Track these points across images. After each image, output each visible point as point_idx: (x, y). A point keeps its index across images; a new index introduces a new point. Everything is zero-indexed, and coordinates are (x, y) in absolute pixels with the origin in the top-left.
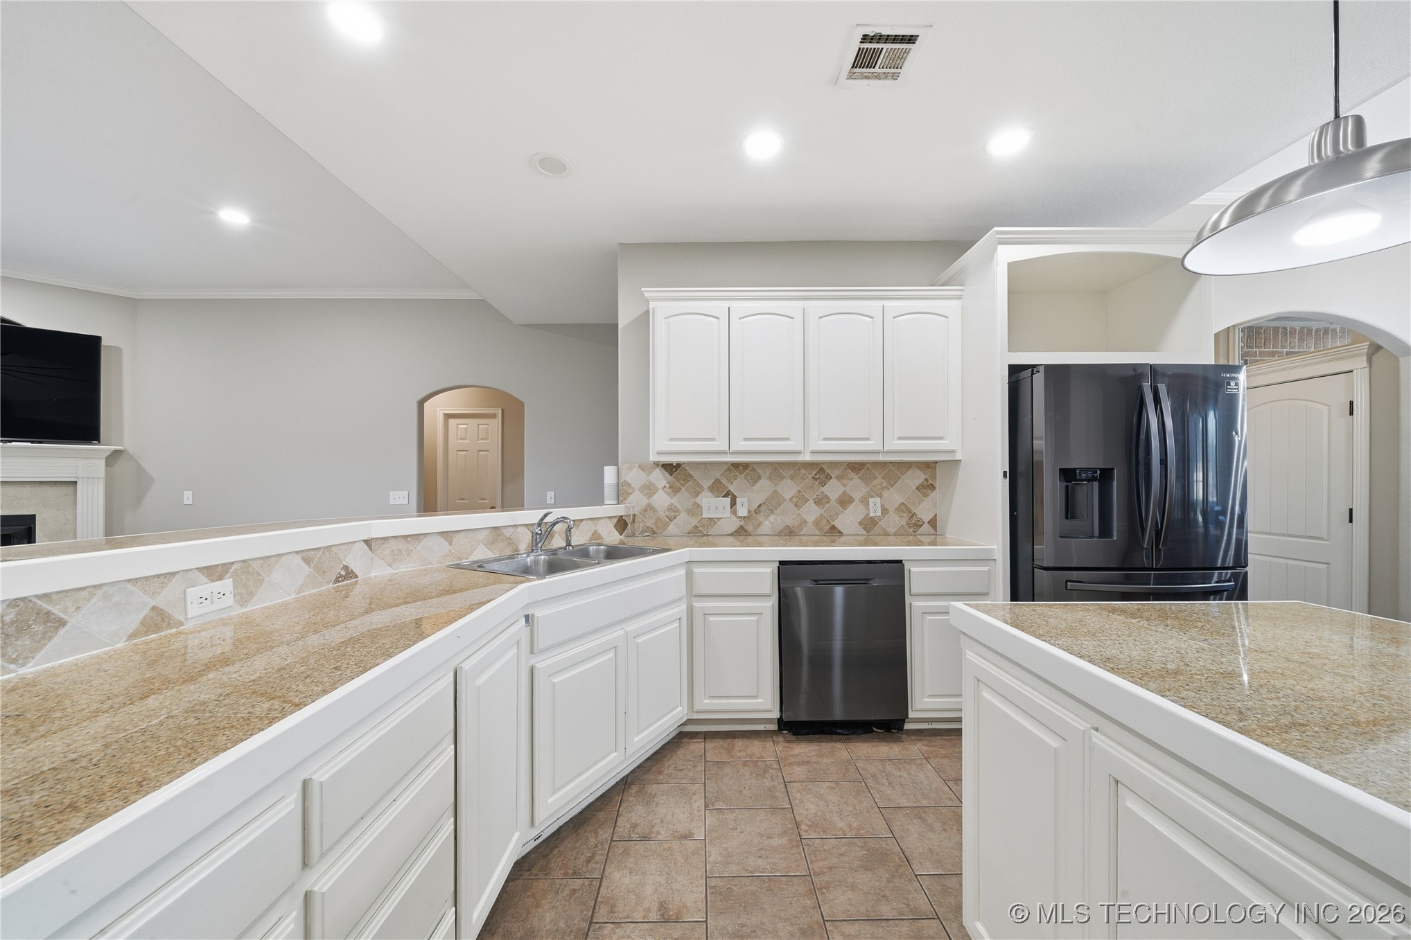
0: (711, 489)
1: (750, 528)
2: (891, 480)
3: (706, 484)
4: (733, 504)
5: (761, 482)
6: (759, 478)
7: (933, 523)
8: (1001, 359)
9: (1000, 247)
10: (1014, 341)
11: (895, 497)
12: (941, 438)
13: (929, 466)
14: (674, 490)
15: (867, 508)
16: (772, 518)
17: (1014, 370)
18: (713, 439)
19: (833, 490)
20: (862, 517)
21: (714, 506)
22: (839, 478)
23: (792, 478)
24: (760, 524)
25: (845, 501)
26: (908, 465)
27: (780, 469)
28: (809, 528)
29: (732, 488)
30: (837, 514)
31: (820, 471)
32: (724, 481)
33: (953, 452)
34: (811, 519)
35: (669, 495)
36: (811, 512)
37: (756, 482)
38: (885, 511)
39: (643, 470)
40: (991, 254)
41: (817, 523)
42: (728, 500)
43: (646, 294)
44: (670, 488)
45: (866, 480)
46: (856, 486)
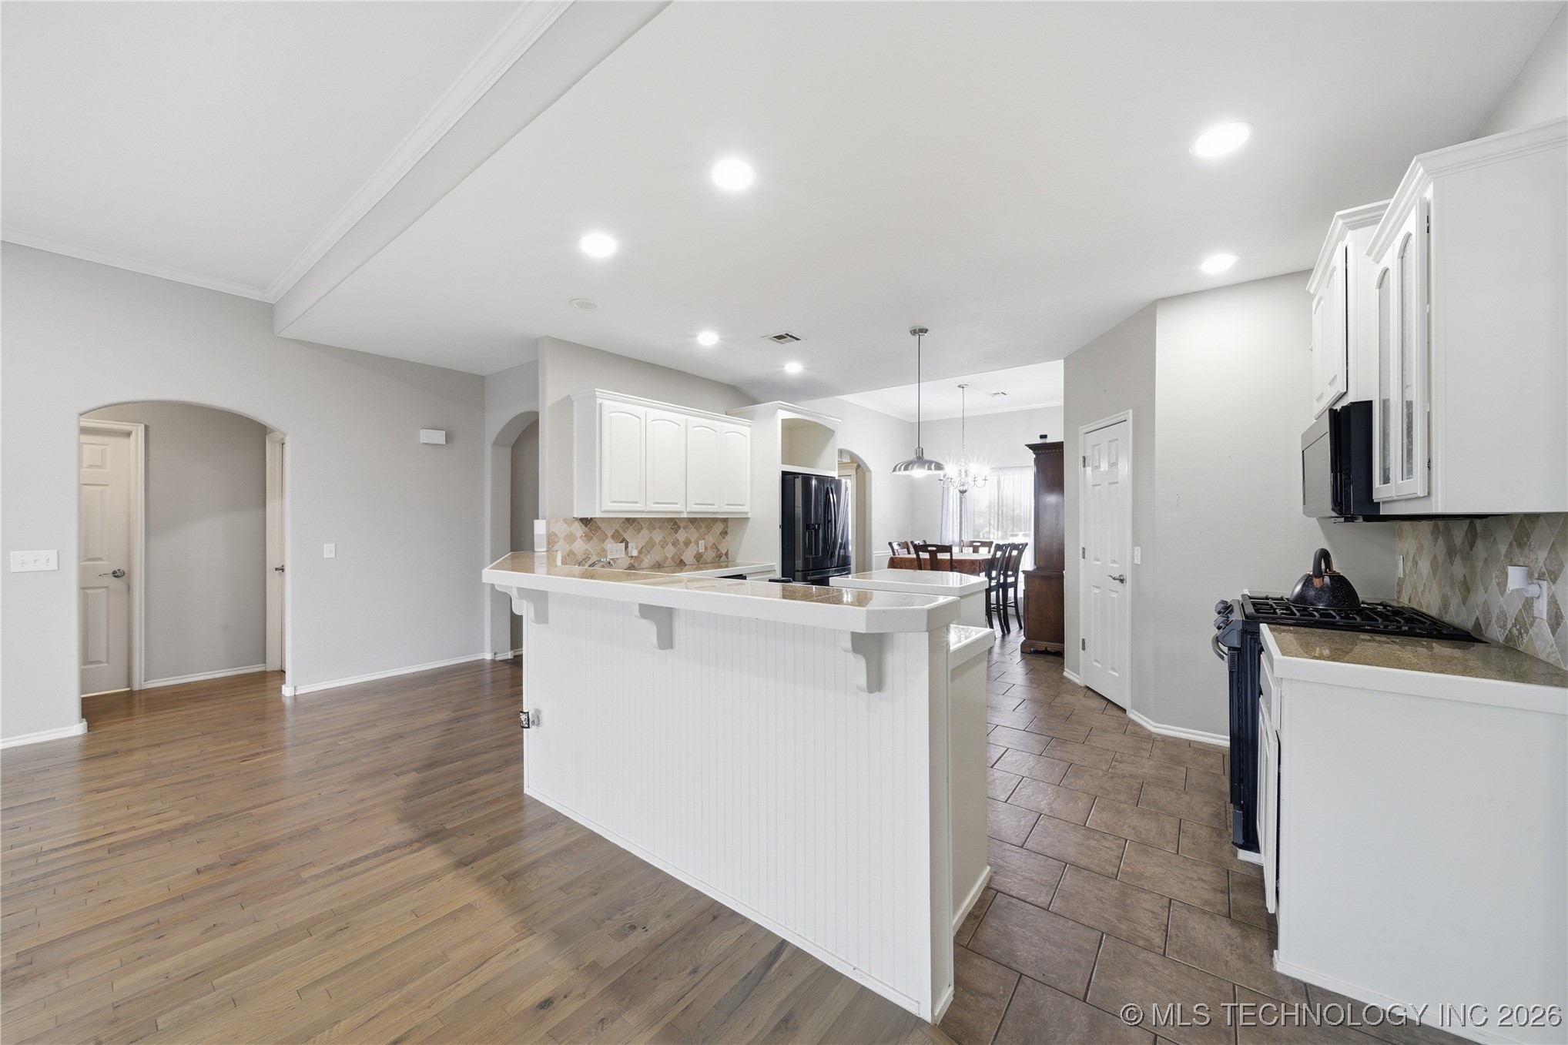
0: (613, 537)
1: (636, 565)
2: (709, 528)
3: (610, 533)
4: (626, 548)
5: (642, 531)
6: (642, 529)
7: (727, 554)
8: (778, 468)
9: (779, 410)
10: (786, 458)
11: (711, 539)
12: (743, 505)
13: (725, 520)
14: (588, 538)
15: (698, 547)
16: (648, 556)
17: (784, 474)
18: (636, 502)
19: (681, 536)
20: (695, 552)
21: (614, 550)
22: (685, 528)
23: (660, 528)
24: (641, 562)
25: (687, 543)
26: (715, 520)
27: (654, 523)
28: (669, 562)
29: (626, 536)
30: (683, 552)
31: (673, 524)
32: (621, 531)
33: (747, 513)
34: (670, 555)
35: (585, 542)
36: (670, 551)
37: (640, 532)
38: (706, 549)
39: (566, 523)
40: (774, 413)
41: (673, 558)
42: (623, 544)
43: (597, 393)
44: (585, 536)
45: (698, 529)
46: (693, 534)
